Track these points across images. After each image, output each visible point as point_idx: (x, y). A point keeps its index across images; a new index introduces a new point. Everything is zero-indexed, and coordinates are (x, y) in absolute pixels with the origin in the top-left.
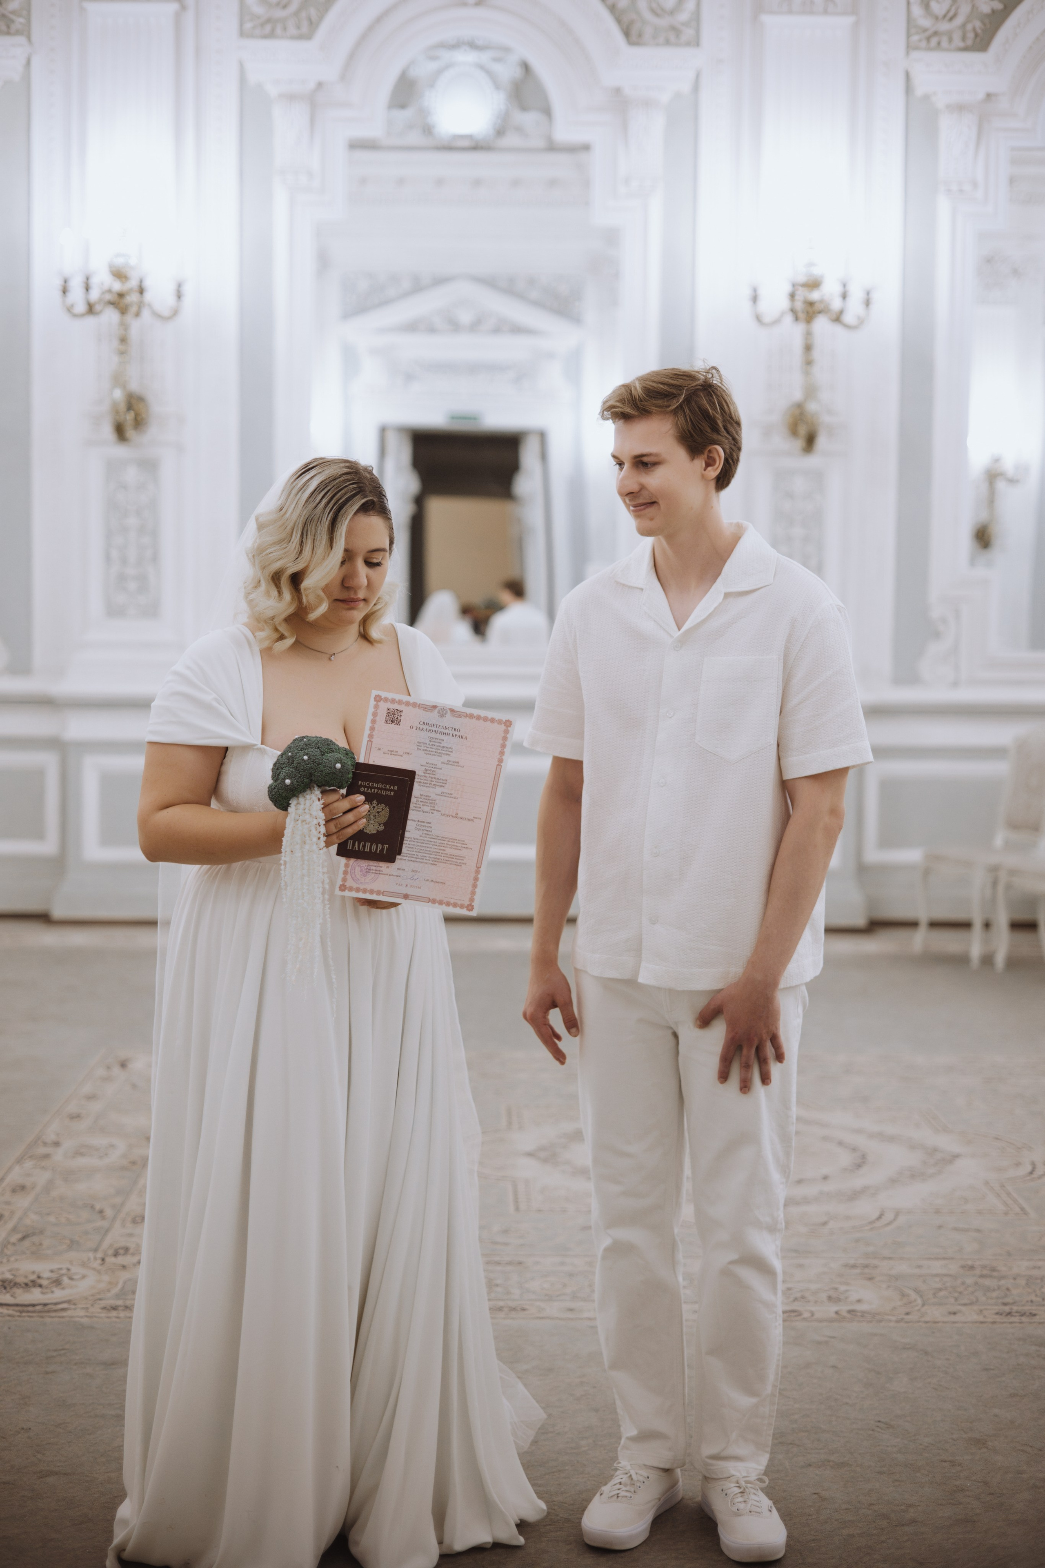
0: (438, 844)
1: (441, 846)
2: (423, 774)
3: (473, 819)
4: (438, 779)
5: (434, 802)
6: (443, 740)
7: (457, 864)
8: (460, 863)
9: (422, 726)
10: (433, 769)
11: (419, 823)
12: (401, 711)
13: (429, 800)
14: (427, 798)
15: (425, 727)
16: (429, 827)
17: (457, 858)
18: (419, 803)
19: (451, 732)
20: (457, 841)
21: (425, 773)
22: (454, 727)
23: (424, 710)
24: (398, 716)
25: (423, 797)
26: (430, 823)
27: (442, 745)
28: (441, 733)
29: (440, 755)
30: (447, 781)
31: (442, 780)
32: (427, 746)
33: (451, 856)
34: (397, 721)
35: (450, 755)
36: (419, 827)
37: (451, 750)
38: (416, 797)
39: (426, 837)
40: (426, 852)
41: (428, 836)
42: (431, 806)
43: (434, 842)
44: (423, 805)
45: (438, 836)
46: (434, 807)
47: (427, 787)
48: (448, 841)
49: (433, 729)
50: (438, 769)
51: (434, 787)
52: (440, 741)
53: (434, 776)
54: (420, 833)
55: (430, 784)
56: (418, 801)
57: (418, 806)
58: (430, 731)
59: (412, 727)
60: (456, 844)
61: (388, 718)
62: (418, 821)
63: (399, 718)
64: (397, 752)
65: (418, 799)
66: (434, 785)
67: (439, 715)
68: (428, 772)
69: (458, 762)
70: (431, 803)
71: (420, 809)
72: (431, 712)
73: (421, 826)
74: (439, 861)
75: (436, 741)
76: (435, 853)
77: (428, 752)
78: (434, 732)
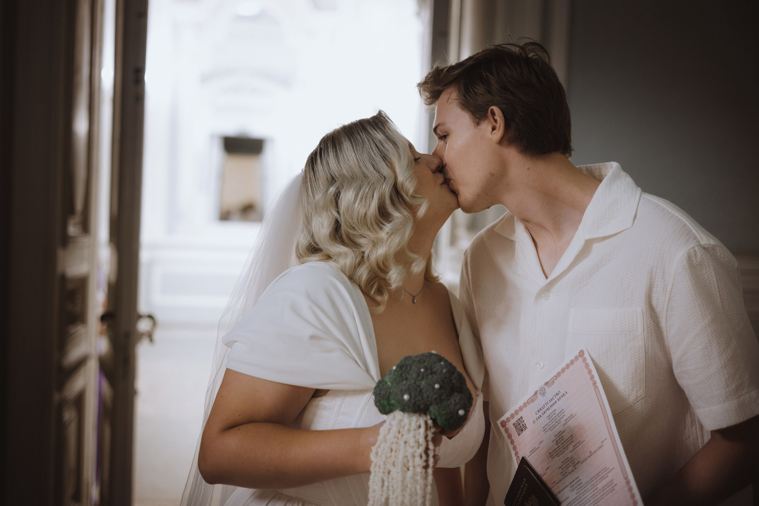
0: (590, 488)
1: (594, 487)
2: (557, 446)
3: (602, 444)
4: (567, 440)
5: (572, 459)
6: (555, 410)
7: (611, 490)
8: (613, 487)
9: (538, 415)
10: (560, 437)
11: (572, 484)
12: (522, 418)
13: (569, 461)
14: (567, 460)
15: (540, 413)
16: (578, 481)
17: (608, 485)
18: (564, 469)
19: (556, 399)
20: (602, 472)
21: (557, 444)
22: (555, 394)
23: (532, 402)
24: (523, 423)
25: (564, 462)
26: (578, 477)
27: (557, 413)
28: (551, 406)
29: (559, 421)
30: (572, 435)
31: (569, 437)
32: (549, 424)
33: (604, 488)
34: (524, 427)
35: (564, 415)
36: (572, 488)
37: (563, 411)
38: (560, 468)
39: (581, 491)
40: (586, 502)
41: (581, 489)
42: (572, 464)
43: (588, 489)
44: (567, 469)
45: (588, 482)
46: (574, 463)
47: (563, 453)
48: (596, 479)
49: (545, 409)
50: (564, 432)
51: (567, 447)
52: (554, 412)
53: (564, 440)
54: (575, 491)
55: (564, 448)
56: (563, 469)
57: (564, 472)
58: (544, 412)
59: (534, 421)
60: (601, 476)
61: (518, 430)
62: (570, 484)
63: (524, 424)
64: (535, 448)
65: (562, 468)
66: (566, 447)
67: (542, 395)
68: (559, 442)
69: (572, 415)
70: (571, 462)
71: (567, 473)
72: (536, 398)
73: (573, 485)
74: (598, 500)
75: (552, 414)
76: (593, 497)
77: (552, 428)
78: (547, 411)
